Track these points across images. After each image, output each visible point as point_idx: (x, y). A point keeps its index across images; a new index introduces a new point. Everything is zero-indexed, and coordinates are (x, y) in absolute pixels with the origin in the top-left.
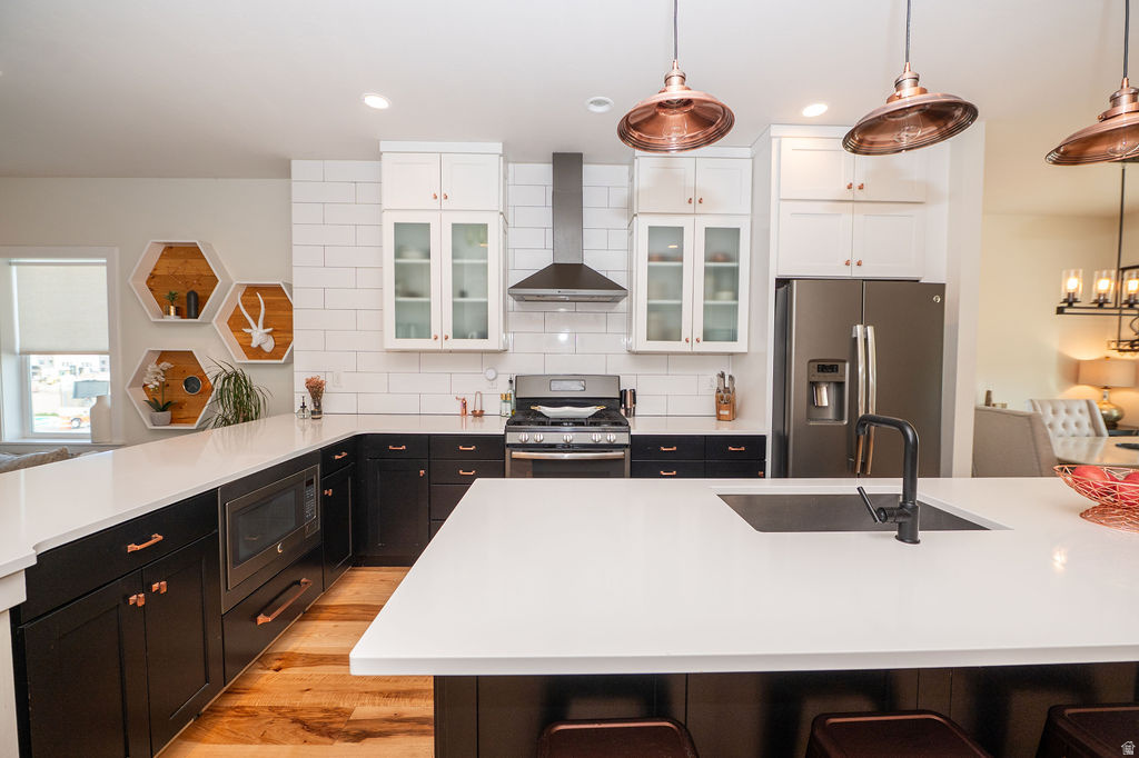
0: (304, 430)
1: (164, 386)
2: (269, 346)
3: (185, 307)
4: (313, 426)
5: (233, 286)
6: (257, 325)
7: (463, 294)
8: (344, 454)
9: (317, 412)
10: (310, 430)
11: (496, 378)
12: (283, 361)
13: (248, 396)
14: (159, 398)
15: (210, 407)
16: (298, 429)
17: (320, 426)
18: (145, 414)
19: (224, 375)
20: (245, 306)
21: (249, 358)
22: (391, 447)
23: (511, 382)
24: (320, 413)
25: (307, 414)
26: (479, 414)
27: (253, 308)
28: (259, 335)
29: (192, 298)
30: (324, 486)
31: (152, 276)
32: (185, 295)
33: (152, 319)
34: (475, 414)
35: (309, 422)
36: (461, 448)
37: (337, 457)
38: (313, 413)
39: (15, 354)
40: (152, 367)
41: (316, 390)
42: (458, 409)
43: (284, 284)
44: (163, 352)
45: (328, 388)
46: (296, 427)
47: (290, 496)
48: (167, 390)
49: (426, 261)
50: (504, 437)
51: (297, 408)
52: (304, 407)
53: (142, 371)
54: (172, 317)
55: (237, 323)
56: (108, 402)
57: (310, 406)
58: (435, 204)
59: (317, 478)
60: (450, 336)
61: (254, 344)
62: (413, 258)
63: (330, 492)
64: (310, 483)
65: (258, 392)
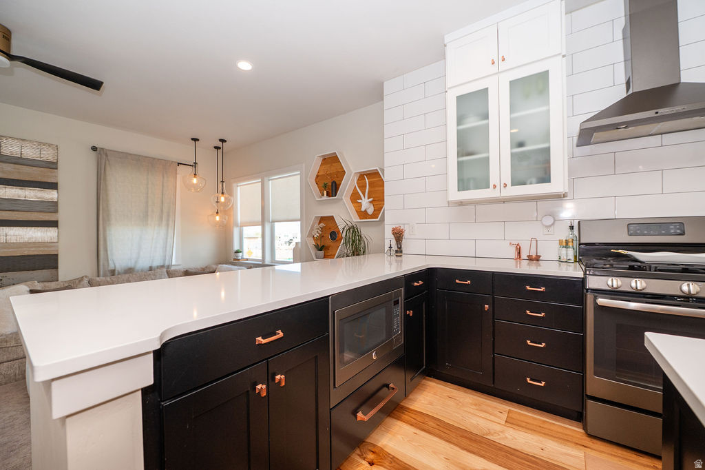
0: (391, 264)
1: (322, 237)
2: (370, 211)
3: (330, 191)
4: (397, 261)
5: (353, 175)
6: (364, 197)
7: (521, 145)
8: (421, 282)
9: (399, 251)
10: (394, 264)
11: (553, 224)
12: (378, 220)
13: (359, 241)
14: (319, 243)
15: (341, 248)
16: (387, 263)
17: (401, 261)
18: (313, 251)
19: (347, 228)
20: (359, 187)
21: (360, 219)
22: (457, 281)
23: (572, 228)
24: (401, 252)
25: (393, 252)
26: (535, 259)
27: (363, 187)
28: (366, 203)
29: (334, 184)
30: (407, 308)
31: (317, 176)
32: (330, 184)
33: (317, 199)
34: (530, 258)
35: (394, 258)
36: (528, 288)
37: (416, 284)
38: (397, 252)
39: (269, 222)
40: (316, 226)
41: (398, 235)
42: (512, 253)
43: (380, 169)
44: (322, 217)
45: (406, 235)
46: (386, 262)
47: (382, 312)
48: (323, 239)
49: (484, 122)
50: (583, 281)
51: (387, 248)
52: (391, 247)
53: (312, 229)
54: (325, 197)
55: (355, 198)
56: (300, 245)
57: (395, 248)
58: (494, 69)
59: (401, 299)
60: (509, 183)
61: (363, 209)
62: (472, 122)
63: (410, 313)
64: (396, 303)
65: (365, 239)
